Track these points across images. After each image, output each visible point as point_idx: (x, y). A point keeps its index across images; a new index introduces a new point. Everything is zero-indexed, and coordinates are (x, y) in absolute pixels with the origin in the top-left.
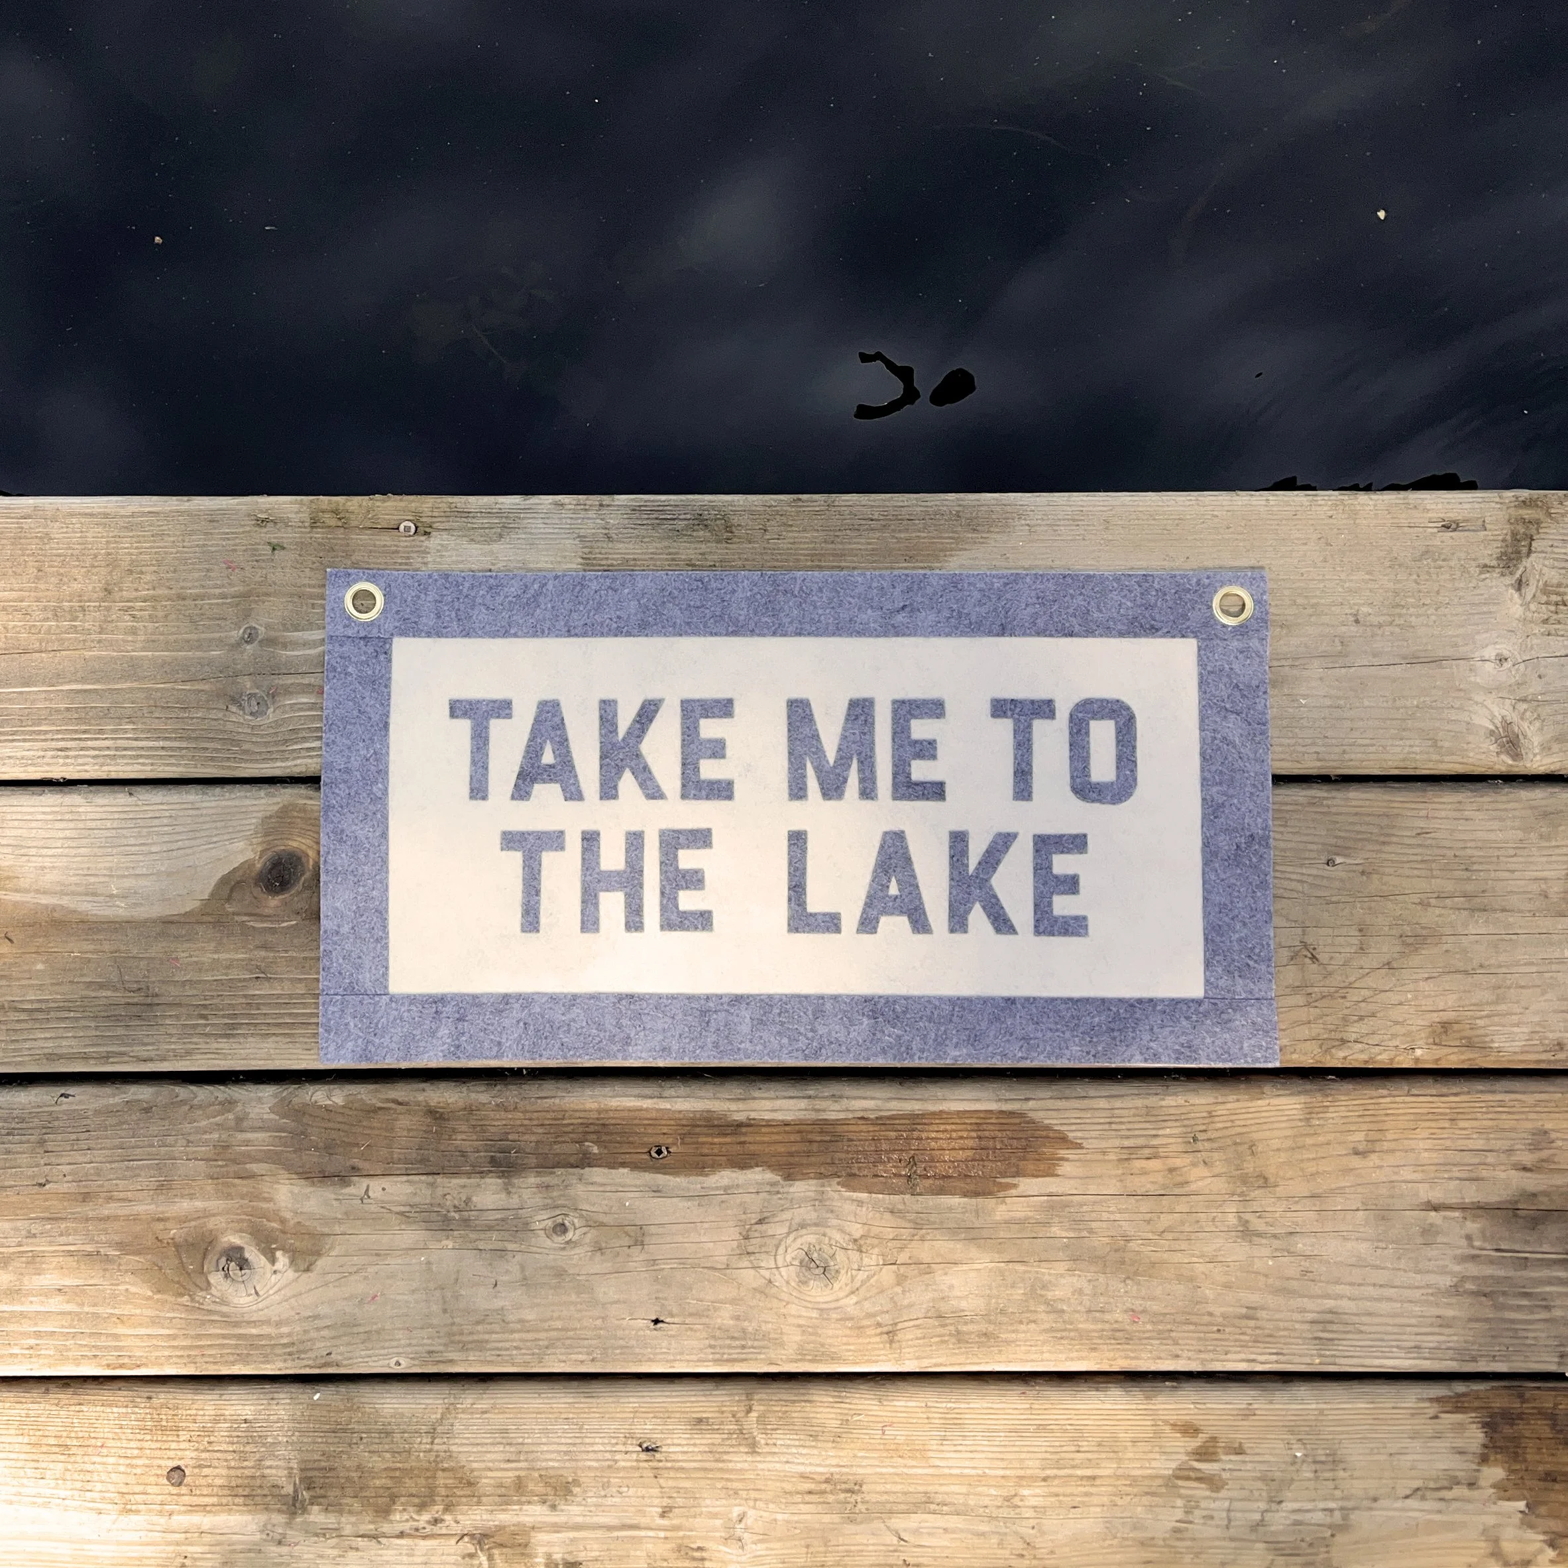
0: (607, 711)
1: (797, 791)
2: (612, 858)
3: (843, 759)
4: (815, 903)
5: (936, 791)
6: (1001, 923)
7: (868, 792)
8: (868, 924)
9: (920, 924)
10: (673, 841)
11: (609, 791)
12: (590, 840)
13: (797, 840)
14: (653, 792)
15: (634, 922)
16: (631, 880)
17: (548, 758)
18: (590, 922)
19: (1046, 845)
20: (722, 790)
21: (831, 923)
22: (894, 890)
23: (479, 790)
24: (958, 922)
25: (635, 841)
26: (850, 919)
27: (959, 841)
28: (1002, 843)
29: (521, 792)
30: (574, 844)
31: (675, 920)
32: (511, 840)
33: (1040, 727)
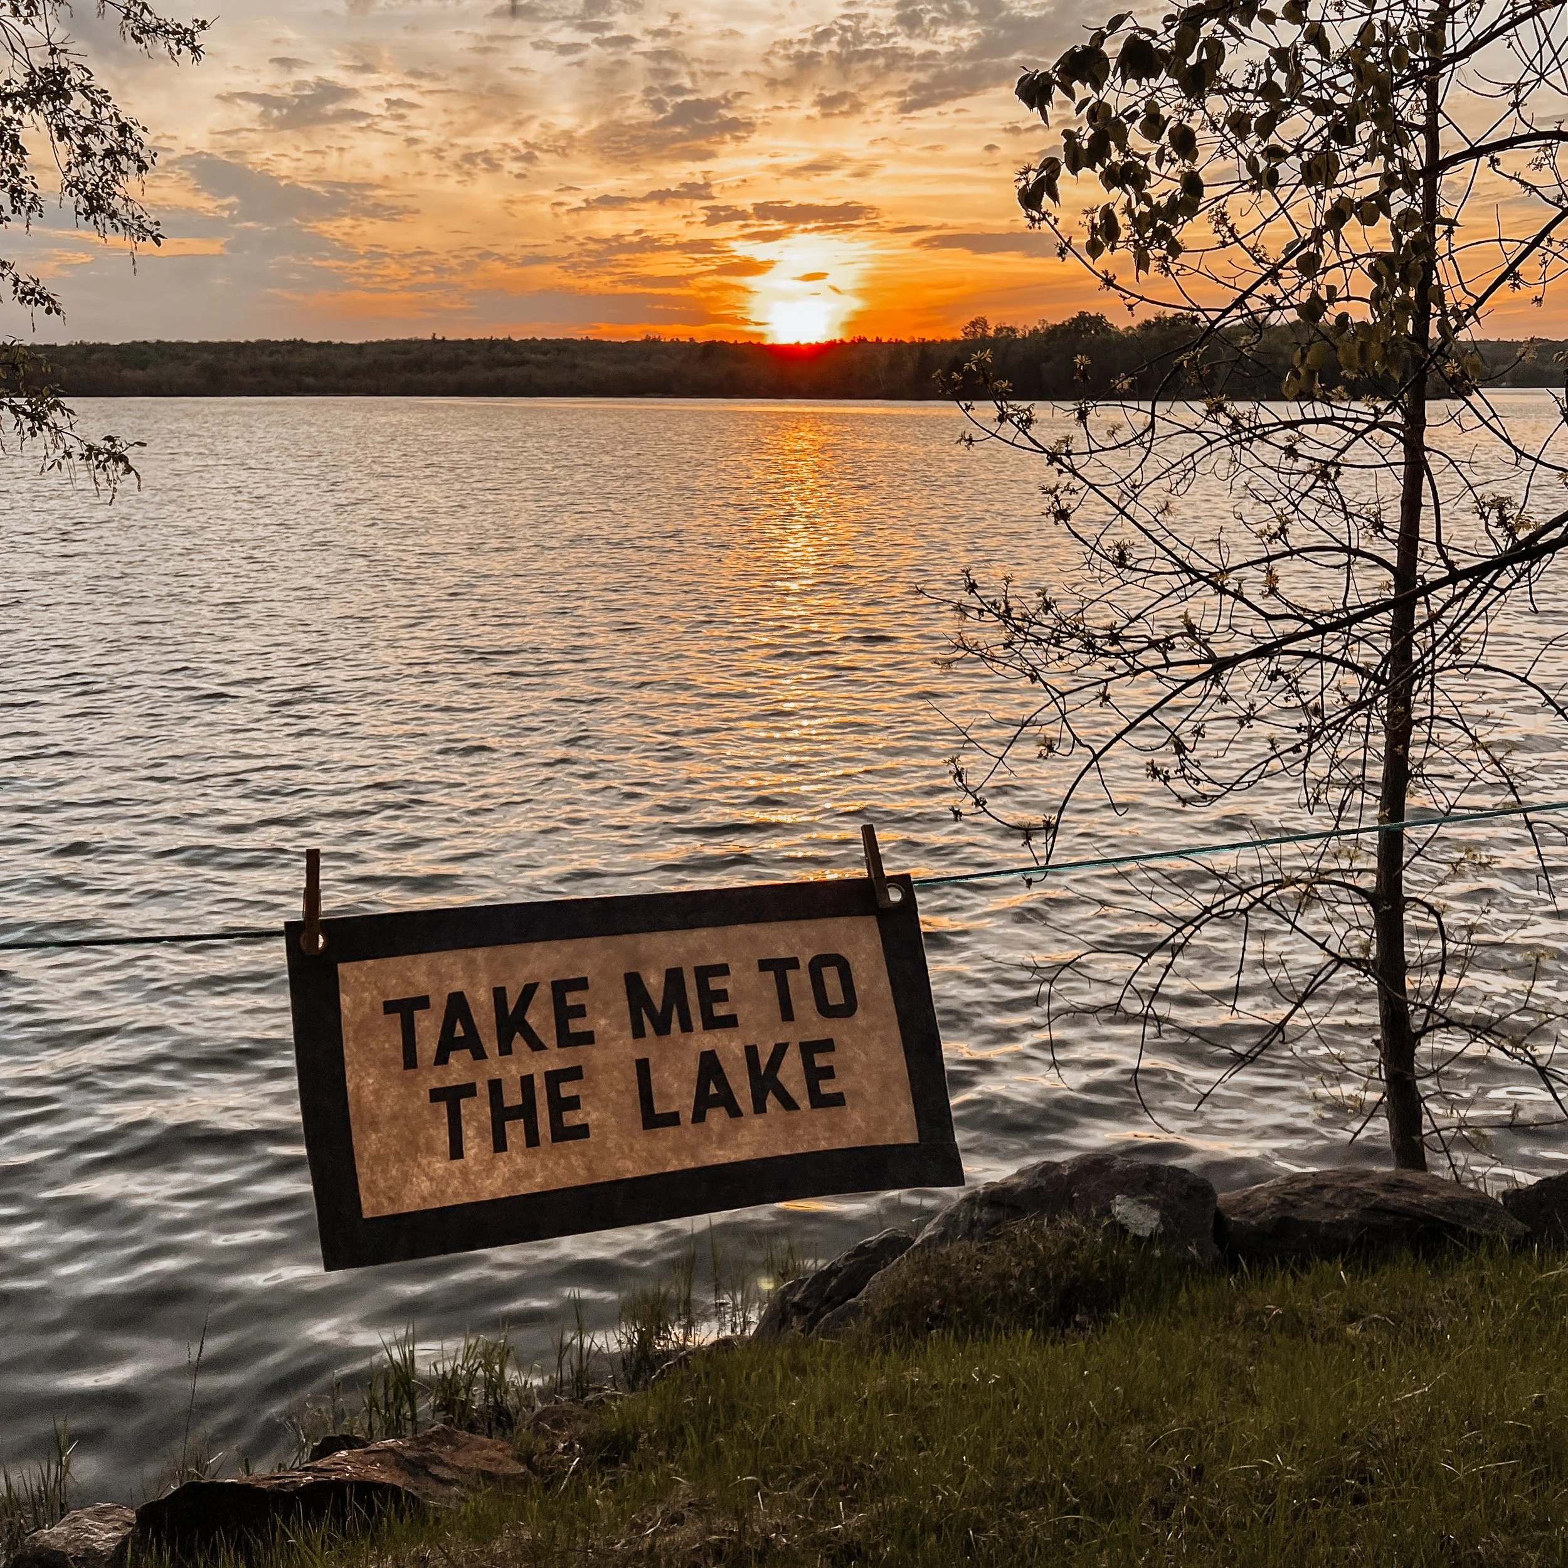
0: (499, 994)
1: (638, 1032)
2: (513, 1097)
3: (667, 1010)
4: (660, 1108)
5: (730, 1022)
6: (789, 1103)
7: (686, 1027)
8: (699, 1117)
9: (735, 1112)
10: (554, 1079)
11: (505, 1049)
12: (495, 1086)
13: (643, 1067)
14: (537, 1045)
15: (532, 1139)
16: (527, 1111)
17: (459, 1031)
18: (500, 1145)
19: (809, 1049)
20: (587, 1038)
21: (673, 1119)
22: (713, 1090)
23: (410, 1060)
24: (760, 1107)
25: (527, 1082)
26: (687, 1115)
27: (751, 1052)
28: (780, 1050)
29: (441, 1058)
30: (482, 1088)
31: (561, 1133)
32: (436, 1095)
33: (791, 974)
